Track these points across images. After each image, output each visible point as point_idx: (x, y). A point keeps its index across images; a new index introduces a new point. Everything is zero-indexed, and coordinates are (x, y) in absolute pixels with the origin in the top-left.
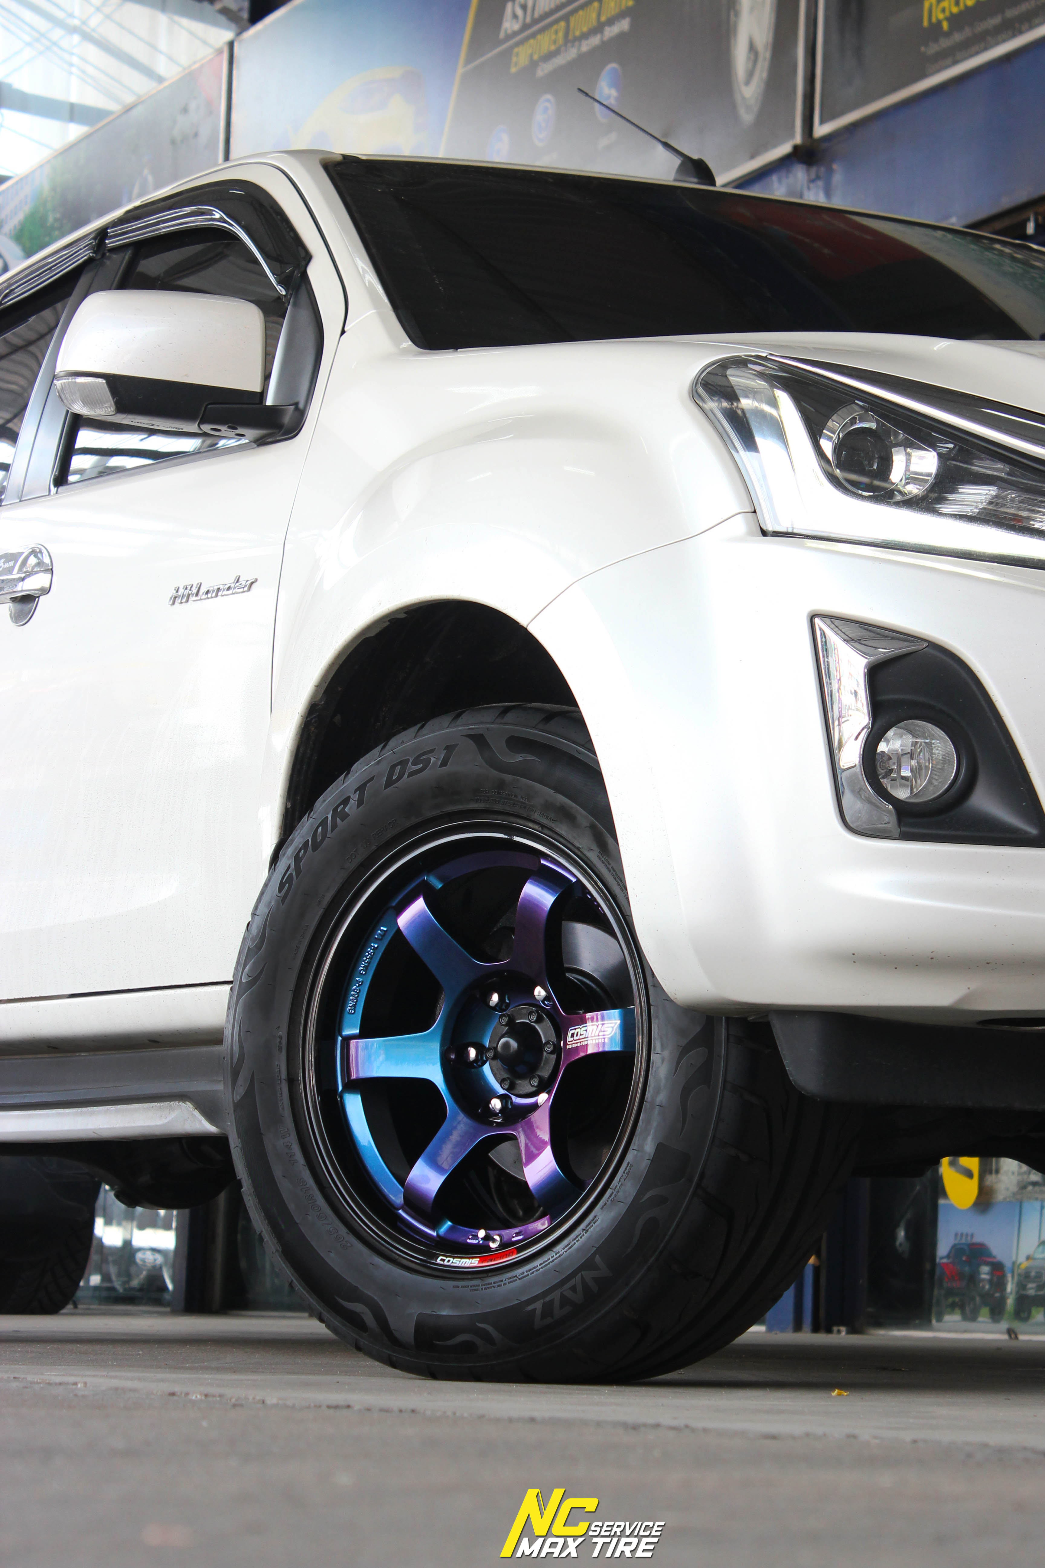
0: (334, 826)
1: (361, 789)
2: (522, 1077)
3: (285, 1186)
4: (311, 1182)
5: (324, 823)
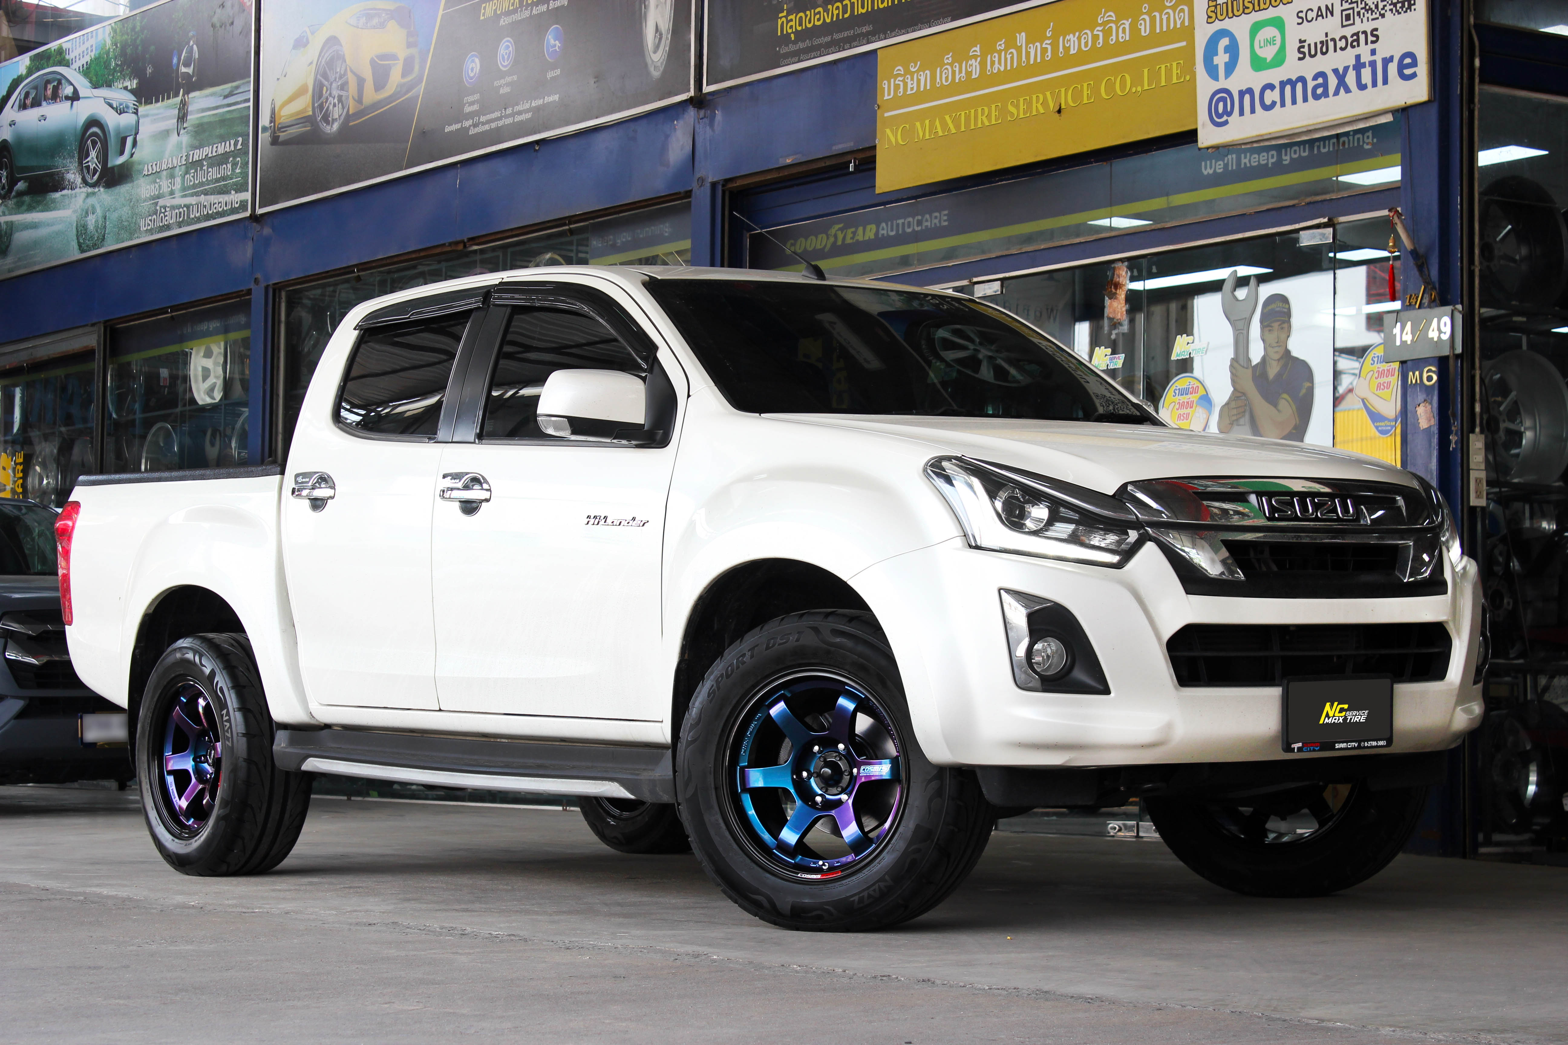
0: (738, 667)
1: (751, 650)
2: (832, 786)
3: (716, 839)
4: (729, 837)
5: (731, 665)
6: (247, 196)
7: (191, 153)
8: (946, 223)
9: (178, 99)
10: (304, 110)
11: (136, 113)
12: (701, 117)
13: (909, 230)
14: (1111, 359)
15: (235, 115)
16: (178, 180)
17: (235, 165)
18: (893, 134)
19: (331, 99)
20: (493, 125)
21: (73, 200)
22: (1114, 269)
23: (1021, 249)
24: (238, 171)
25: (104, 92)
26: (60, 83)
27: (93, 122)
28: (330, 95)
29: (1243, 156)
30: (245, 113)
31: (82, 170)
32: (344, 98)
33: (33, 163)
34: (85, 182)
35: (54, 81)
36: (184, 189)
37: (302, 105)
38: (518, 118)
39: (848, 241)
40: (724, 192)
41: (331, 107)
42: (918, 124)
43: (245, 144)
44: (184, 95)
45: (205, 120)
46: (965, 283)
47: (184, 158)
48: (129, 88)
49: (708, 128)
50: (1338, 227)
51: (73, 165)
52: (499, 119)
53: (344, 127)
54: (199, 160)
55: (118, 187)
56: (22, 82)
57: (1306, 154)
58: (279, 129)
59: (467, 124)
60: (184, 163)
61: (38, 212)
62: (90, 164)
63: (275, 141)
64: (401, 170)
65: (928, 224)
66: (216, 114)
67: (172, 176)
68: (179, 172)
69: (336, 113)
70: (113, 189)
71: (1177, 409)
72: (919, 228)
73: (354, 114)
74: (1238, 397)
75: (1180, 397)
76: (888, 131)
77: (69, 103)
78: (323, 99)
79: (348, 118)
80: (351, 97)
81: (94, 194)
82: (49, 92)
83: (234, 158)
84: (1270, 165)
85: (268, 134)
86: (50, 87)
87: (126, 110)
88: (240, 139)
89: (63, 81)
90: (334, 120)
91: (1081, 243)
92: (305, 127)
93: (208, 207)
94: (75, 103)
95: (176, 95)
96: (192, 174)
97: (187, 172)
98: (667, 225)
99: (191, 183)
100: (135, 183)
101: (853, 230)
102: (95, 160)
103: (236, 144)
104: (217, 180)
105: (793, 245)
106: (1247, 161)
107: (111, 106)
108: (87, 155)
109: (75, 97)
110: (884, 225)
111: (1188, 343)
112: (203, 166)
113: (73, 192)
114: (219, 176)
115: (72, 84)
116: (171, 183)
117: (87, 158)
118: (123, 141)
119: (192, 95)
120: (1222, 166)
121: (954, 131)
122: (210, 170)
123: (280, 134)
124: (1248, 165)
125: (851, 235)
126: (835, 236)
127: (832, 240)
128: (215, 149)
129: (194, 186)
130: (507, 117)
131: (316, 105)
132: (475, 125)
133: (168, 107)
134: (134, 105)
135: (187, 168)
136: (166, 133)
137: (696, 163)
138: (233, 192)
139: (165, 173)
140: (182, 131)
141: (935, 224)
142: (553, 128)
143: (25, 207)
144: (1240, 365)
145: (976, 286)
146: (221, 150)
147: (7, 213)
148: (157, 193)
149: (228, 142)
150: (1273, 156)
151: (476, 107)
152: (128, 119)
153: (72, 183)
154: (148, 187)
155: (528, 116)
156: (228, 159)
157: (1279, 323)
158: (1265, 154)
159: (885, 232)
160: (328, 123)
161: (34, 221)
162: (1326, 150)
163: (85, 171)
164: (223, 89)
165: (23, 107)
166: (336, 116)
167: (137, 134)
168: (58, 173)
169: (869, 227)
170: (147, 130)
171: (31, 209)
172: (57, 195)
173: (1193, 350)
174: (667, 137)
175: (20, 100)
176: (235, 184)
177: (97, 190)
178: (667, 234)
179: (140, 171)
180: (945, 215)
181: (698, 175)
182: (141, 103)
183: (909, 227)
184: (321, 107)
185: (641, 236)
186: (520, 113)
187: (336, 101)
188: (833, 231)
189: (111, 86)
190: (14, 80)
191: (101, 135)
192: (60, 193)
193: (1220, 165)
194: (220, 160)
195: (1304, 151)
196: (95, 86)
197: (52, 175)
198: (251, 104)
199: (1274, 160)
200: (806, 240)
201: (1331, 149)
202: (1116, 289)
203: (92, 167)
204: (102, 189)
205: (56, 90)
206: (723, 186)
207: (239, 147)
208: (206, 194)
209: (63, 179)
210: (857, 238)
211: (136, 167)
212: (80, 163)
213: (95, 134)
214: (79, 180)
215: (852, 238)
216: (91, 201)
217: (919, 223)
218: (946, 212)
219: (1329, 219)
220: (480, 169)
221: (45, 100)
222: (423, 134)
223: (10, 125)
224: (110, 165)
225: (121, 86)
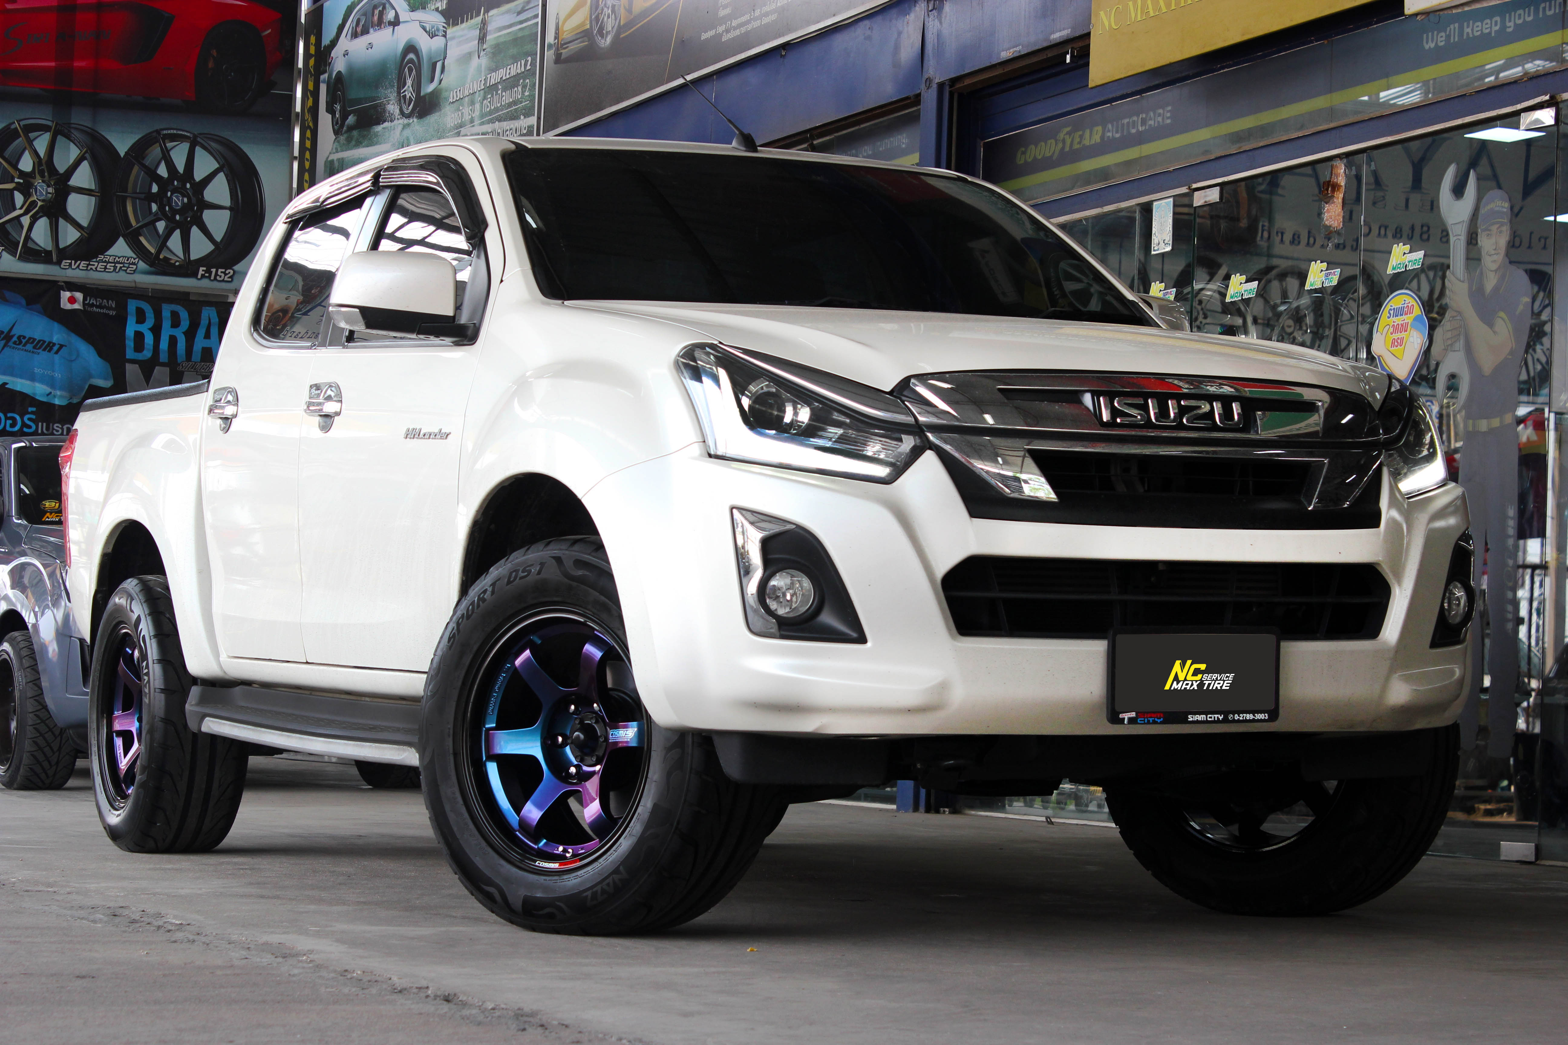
0: (478, 606)
1: (494, 583)
2: (589, 754)
4: (466, 815)
5: (473, 603)
6: (533, 120)
7: (489, 76)
8: (1169, 121)
9: (480, 18)
10: (583, 24)
11: (445, 36)
12: (930, 9)
13: (1133, 131)
14: (1327, 275)
15: (527, 33)
16: (477, 106)
17: (524, 87)
18: (1106, 16)
19: (606, 9)
20: (743, 30)
21: (392, 132)
22: (1332, 166)
23: (1240, 148)
24: (527, 94)
25: (419, 15)
26: (384, 8)
27: (411, 48)
28: (605, 5)
29: (1465, 24)
30: (534, 31)
31: (400, 100)
32: (616, 8)
33: (361, 94)
34: (402, 112)
35: (379, 7)
36: (482, 116)
37: (580, 19)
38: (766, 20)
39: (1076, 146)
40: (951, 95)
41: (606, 19)
42: (1131, 3)
43: (533, 64)
44: (484, 14)
45: (502, 40)
46: (1184, 190)
47: (483, 82)
48: (440, 9)
49: (936, 20)
50: (1561, 105)
51: (393, 96)
52: (748, 22)
53: (616, 39)
54: (495, 84)
55: (428, 117)
56: (354, 8)
57: (1531, 18)
58: (562, 45)
59: (721, 29)
60: (483, 87)
61: (364, 147)
62: (406, 93)
63: (558, 60)
64: (663, 85)
65: (1151, 122)
66: (510, 33)
67: (472, 103)
68: (478, 98)
69: (610, 25)
70: (424, 119)
71: (1391, 334)
72: (1144, 128)
73: (625, 25)
74: (1453, 317)
75: (1395, 319)
76: (1102, 13)
77: (391, 28)
78: (599, 10)
79: (620, 29)
80: (622, 6)
81: (409, 125)
82: (376, 18)
83: (524, 80)
84: (1493, 35)
85: (552, 52)
86: (377, 12)
87: (437, 33)
88: (529, 59)
89: (387, 6)
90: (608, 33)
91: (1299, 138)
92: (583, 42)
93: (501, 134)
94: (396, 28)
95: (478, 15)
96: (489, 100)
97: (485, 98)
98: (905, 135)
99: (488, 110)
100: (443, 111)
101: (1081, 133)
102: (411, 88)
103: (526, 65)
104: (510, 105)
105: (1024, 153)
106: (1469, 30)
107: (424, 29)
108: (405, 84)
109: (396, 23)
110: (1110, 126)
111: (1405, 254)
112: (498, 89)
113: (393, 124)
114: (511, 100)
115: (394, 9)
116: (471, 110)
117: (404, 87)
118: (434, 65)
119: (491, 13)
120: (1443, 39)
121: (1164, 10)
122: (504, 94)
123: (563, 51)
124: (1471, 36)
125: (1078, 140)
126: (1064, 141)
127: (1060, 145)
128: (508, 71)
129: (491, 113)
130: (755, 19)
131: (593, 17)
132: (727, 31)
133: (470, 28)
134: (444, 27)
135: (485, 93)
136: (468, 56)
137: (925, 62)
138: (522, 117)
139: (467, 99)
140: (482, 53)
141: (1158, 122)
142: (796, 30)
143: (353, 143)
144: (1457, 279)
145: (1196, 194)
146: (513, 73)
147: (339, 149)
148: (460, 121)
149: (519, 63)
150: (1496, 25)
151: (728, 11)
152: (439, 42)
153: (392, 114)
154: (453, 115)
155: (773, 17)
156: (519, 81)
157: (1497, 226)
158: (1488, 21)
159: (1110, 134)
160: (602, 36)
161: (360, 157)
162: (1552, 12)
163: (402, 101)
164: (516, 6)
165: (355, 35)
166: (610, 29)
167: (445, 58)
168: (381, 105)
169: (1096, 129)
170: (454, 53)
171: (358, 144)
172: (379, 128)
173: (1409, 262)
174: (900, 33)
175: (353, 28)
176: (524, 108)
177: (411, 121)
178: (904, 146)
179: (447, 99)
180: (1168, 111)
181: (926, 76)
182: (449, 25)
183: (1133, 128)
184: (597, 18)
185: (881, 149)
186: (766, 14)
187: (610, 11)
188: (1061, 136)
189: (425, 9)
190: (348, 7)
191: (416, 61)
192: (382, 126)
193: (1442, 37)
194: (511, 83)
195: (1529, 15)
196: (413, 9)
197: (375, 107)
198: (539, 20)
199: (1497, 28)
200: (1036, 147)
201: (1557, 11)
202: (1333, 191)
203: (408, 97)
204: (415, 120)
205: (381, 14)
206: (951, 86)
207: (528, 67)
208: (500, 121)
209: (384, 110)
210: (1083, 143)
211: (444, 94)
212: (399, 93)
213: (411, 61)
214: (397, 111)
215: (1079, 143)
216: (407, 132)
217: (1144, 122)
218: (1169, 108)
219: (1550, 97)
220: (733, 81)
221: (372, 27)
222: (682, 43)
223: (344, 56)
224: (422, 94)
225: (433, 7)
